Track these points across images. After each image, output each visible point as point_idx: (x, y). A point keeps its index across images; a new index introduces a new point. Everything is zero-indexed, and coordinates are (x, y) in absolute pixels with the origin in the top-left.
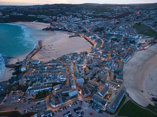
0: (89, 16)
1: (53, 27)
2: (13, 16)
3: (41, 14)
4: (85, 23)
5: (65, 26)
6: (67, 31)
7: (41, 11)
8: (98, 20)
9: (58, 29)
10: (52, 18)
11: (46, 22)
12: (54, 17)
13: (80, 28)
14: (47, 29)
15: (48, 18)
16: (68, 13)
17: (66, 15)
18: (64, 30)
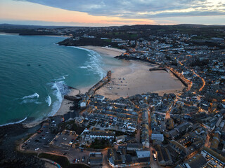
0: (185, 42)
1: (129, 55)
2: (84, 38)
3: (116, 37)
4: (176, 52)
5: (147, 54)
6: (147, 61)
7: (117, 34)
8: (199, 49)
9: (135, 59)
10: (129, 43)
11: (121, 48)
12: (132, 42)
13: (168, 58)
14: (120, 57)
15: (124, 43)
16: (152, 37)
17: (150, 40)
18: (144, 60)
